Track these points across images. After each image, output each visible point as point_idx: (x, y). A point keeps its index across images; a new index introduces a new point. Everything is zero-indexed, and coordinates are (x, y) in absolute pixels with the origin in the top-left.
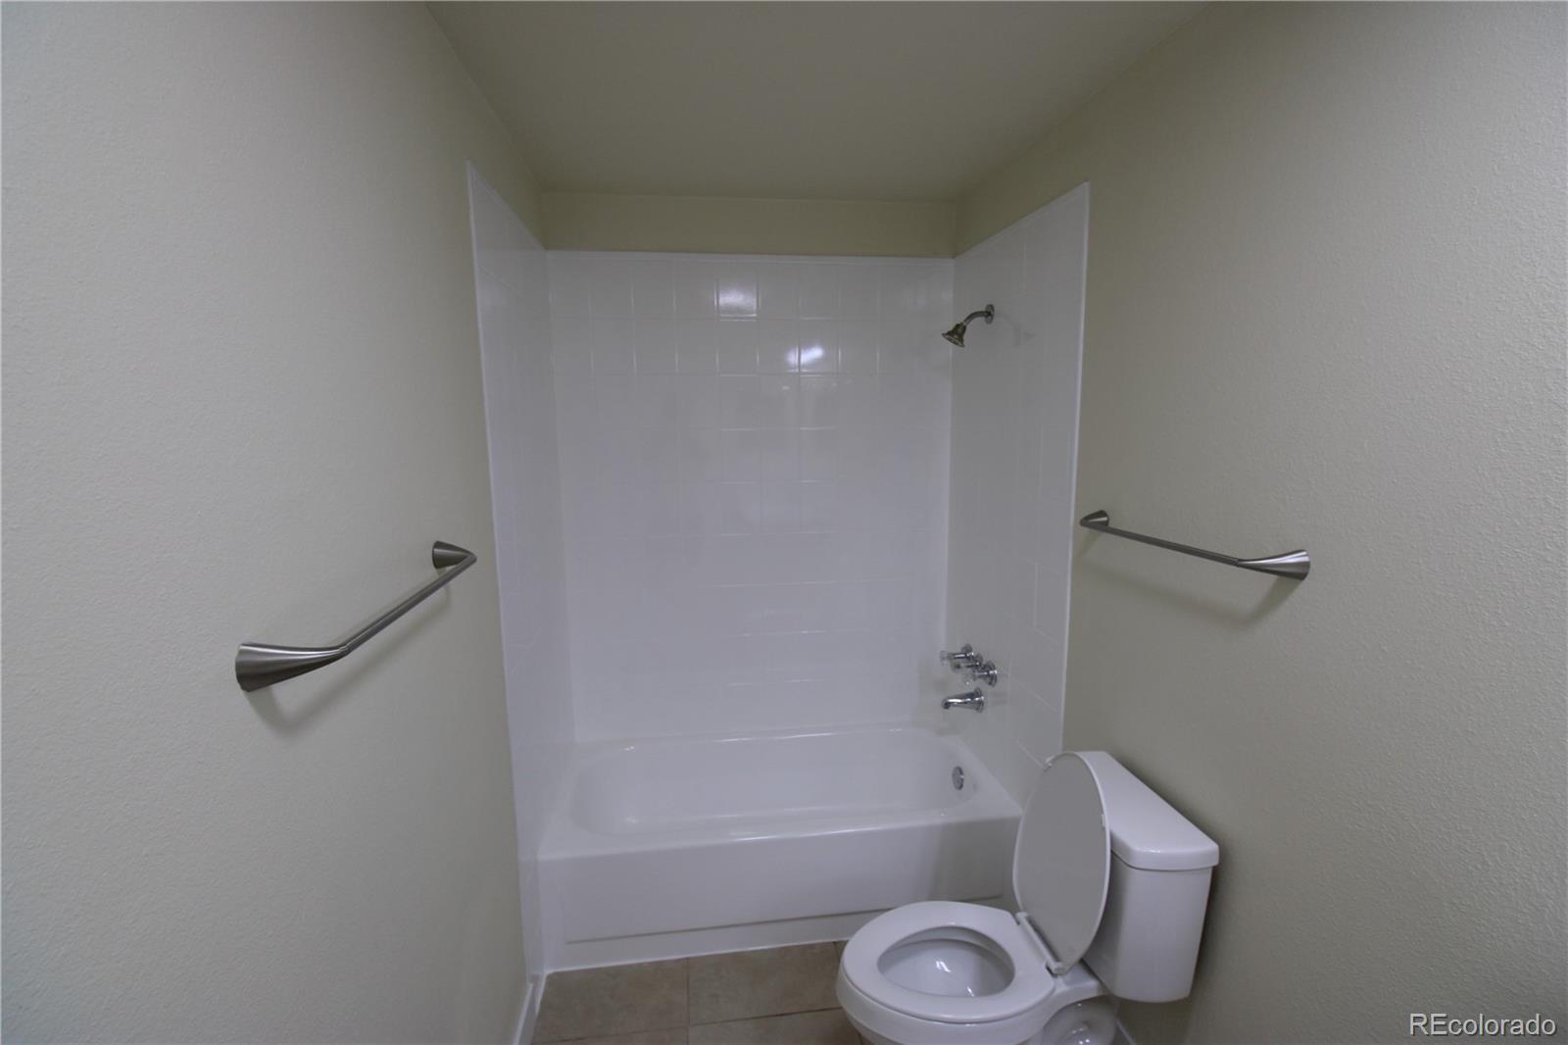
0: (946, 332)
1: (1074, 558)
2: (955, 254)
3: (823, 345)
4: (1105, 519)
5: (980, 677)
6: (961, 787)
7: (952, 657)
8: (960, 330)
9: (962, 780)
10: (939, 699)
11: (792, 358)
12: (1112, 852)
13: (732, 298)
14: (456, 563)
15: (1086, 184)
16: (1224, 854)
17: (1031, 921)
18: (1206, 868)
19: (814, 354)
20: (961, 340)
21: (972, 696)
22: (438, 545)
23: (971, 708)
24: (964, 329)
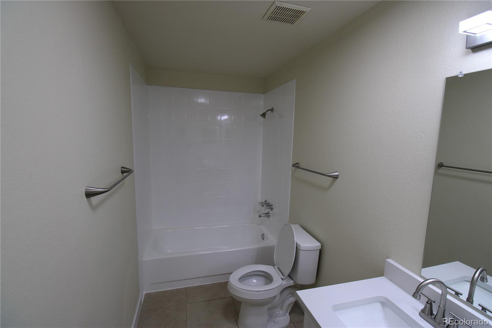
0: (261, 114)
1: (291, 175)
2: (264, 92)
3: (228, 115)
4: (298, 165)
5: (269, 208)
6: (264, 239)
7: (261, 203)
8: (264, 114)
9: (264, 237)
10: (258, 216)
11: (219, 118)
12: (296, 247)
13: (202, 100)
14: (128, 172)
15: (295, 80)
16: (322, 246)
17: (278, 268)
18: (318, 250)
19: (226, 117)
20: (265, 117)
21: (267, 214)
22: (122, 167)
23: (266, 217)
24: (266, 114)
